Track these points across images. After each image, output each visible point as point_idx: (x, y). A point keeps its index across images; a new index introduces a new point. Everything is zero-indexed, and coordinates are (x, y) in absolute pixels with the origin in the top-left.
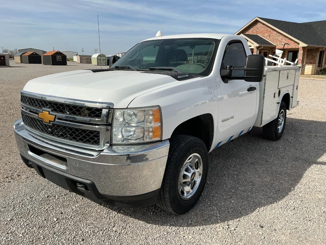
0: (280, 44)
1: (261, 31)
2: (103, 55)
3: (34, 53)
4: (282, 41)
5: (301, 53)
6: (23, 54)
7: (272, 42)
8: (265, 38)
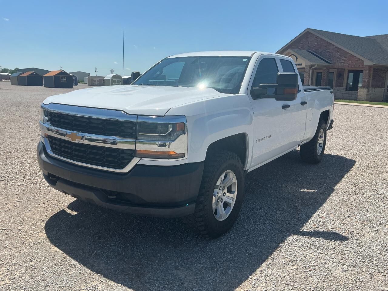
0: (339, 62)
1: (314, 46)
2: (118, 76)
3: (34, 72)
4: (341, 59)
5: (366, 73)
6: (21, 75)
7: (328, 60)
8: (319, 54)
